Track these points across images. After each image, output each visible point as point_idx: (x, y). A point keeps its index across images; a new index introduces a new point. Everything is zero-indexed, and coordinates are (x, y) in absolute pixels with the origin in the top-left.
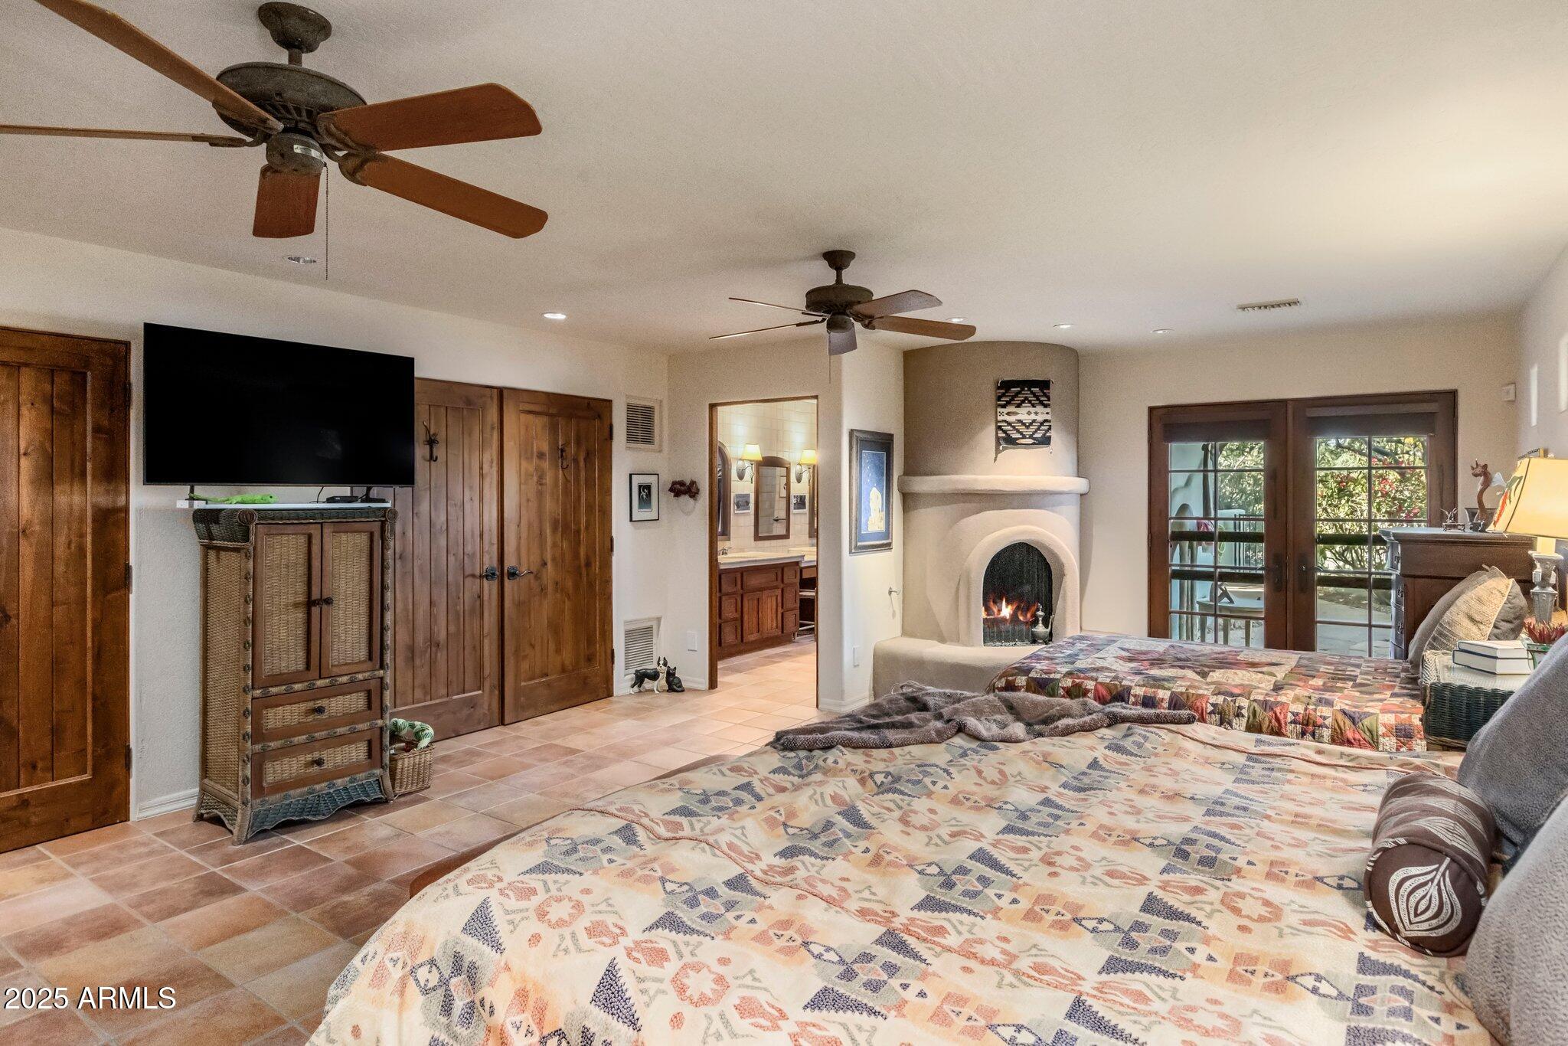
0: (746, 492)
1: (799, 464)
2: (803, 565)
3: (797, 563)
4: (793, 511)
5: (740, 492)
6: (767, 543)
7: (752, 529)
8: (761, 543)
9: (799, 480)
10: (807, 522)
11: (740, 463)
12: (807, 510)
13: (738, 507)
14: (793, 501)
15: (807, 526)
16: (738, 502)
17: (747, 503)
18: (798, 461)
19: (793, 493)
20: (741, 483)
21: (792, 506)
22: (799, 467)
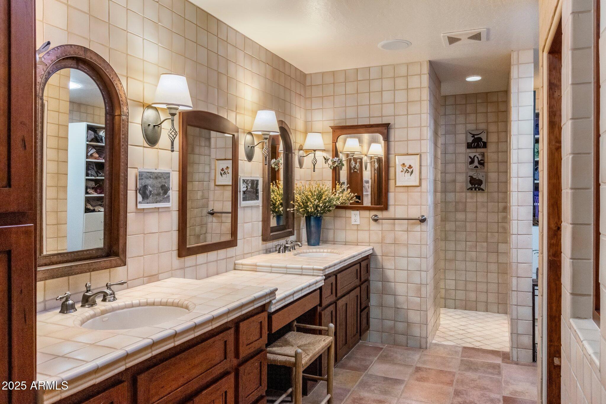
0: (162, 169)
1: (250, 133)
2: (273, 309)
3: (263, 308)
4: (242, 203)
5: (149, 168)
6: (201, 258)
7: (174, 236)
8: (190, 260)
9: (250, 157)
10: (261, 218)
11: (150, 114)
12: (259, 202)
13: (145, 196)
14: (242, 187)
15: (260, 224)
16: (145, 187)
17: (165, 189)
18: (248, 128)
19: (242, 176)
20: (151, 152)
21: (241, 196)
22: (249, 137)
